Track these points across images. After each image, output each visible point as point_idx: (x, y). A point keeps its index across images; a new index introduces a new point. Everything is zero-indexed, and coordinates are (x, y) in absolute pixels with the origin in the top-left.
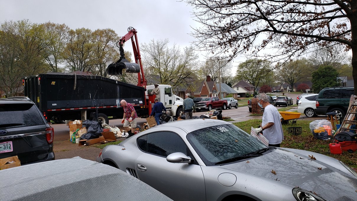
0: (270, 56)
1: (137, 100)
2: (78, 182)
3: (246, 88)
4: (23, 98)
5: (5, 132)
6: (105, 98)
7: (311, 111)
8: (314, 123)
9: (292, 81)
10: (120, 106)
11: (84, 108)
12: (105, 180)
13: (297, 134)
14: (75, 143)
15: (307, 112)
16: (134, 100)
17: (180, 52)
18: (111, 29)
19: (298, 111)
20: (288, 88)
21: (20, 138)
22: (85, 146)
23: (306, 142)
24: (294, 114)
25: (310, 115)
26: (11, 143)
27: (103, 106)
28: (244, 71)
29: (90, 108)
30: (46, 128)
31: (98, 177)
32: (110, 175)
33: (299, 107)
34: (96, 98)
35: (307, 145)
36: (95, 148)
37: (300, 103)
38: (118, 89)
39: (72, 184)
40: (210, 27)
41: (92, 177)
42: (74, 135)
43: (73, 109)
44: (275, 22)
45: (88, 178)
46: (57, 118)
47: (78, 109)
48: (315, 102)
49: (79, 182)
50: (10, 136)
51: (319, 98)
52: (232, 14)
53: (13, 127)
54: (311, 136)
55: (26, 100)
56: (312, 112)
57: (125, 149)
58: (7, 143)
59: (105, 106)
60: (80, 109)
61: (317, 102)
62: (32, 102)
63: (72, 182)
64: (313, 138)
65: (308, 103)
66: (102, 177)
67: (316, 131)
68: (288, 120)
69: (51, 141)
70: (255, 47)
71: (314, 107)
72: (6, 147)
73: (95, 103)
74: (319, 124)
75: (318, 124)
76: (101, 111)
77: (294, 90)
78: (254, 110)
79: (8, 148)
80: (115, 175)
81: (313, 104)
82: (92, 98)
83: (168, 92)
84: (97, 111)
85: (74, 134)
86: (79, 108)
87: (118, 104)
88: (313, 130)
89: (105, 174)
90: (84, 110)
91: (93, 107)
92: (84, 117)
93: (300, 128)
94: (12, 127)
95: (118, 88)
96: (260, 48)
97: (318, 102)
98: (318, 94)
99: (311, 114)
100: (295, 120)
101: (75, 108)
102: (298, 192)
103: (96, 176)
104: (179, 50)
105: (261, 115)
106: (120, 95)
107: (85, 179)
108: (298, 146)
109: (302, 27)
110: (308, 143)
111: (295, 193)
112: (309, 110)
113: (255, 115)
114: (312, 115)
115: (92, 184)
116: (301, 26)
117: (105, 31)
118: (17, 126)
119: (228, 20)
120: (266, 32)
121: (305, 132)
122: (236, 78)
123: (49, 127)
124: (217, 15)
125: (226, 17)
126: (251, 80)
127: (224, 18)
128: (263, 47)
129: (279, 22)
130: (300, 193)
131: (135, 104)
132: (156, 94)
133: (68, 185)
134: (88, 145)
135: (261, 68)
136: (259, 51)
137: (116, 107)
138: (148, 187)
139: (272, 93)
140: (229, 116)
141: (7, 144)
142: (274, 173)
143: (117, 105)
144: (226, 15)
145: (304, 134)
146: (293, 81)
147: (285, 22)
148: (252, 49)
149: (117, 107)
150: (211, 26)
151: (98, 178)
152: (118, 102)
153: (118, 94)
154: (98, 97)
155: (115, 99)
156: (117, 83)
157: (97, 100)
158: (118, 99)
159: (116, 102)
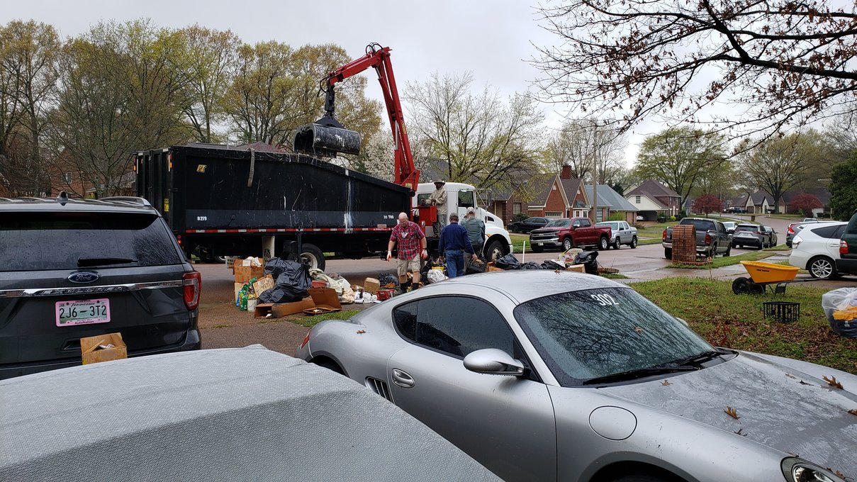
0: (728, 122)
1: (392, 217)
2: (259, 406)
3: (659, 200)
4: (135, 200)
5: (94, 277)
6: (319, 210)
7: (826, 263)
8: (833, 294)
9: (778, 185)
10: (352, 229)
11: (269, 230)
12: (322, 404)
13: (788, 319)
14: (247, 310)
15: (815, 267)
16: (386, 217)
17: (501, 104)
18: (338, 46)
19: (790, 262)
20: (766, 203)
21: (126, 292)
22: (269, 318)
23: (810, 341)
24: (780, 268)
25: (822, 273)
26: (106, 302)
27: (313, 228)
28: (656, 158)
29: (283, 230)
30: (185, 272)
31: (307, 398)
32: (333, 395)
33: (794, 253)
34: (299, 207)
35: (812, 349)
36: (291, 324)
37: (798, 244)
38: (350, 188)
39: (245, 410)
40: (578, 45)
41: (292, 396)
42: (244, 291)
43: (245, 231)
44: (744, 37)
45: (284, 397)
46: (207, 250)
47: (256, 230)
48: (838, 241)
49: (263, 407)
50: (106, 288)
51: (850, 232)
52: (636, 15)
53: (112, 266)
54: (825, 328)
55: (142, 205)
56: (828, 266)
57: (364, 332)
58: (98, 302)
59: (317, 228)
60: (260, 230)
61: (844, 242)
62: (153, 212)
63: (246, 405)
64: (830, 332)
65: (820, 245)
66: (314, 397)
67: (837, 315)
68: (764, 285)
69: (194, 303)
70: (691, 100)
71: (836, 255)
72: (96, 311)
73: (296, 219)
74: (848, 297)
75: (845, 299)
76: (309, 238)
77: (782, 209)
78: (678, 253)
79: (100, 313)
80: (346, 394)
81: (832, 248)
82: (289, 208)
83: (465, 201)
84: (299, 239)
85: (244, 289)
86: (258, 228)
87: (348, 224)
88: (831, 311)
89: (323, 390)
90: (268, 235)
91: (290, 227)
92: (269, 251)
93: (796, 304)
94: (109, 266)
95: (349, 186)
96: (702, 102)
97: (847, 243)
98: (847, 223)
99: (823, 270)
100: (783, 285)
101: (250, 228)
102: (798, 467)
103: (301, 395)
104: (498, 100)
105: (694, 268)
106: (354, 203)
107: (276, 399)
108: (790, 350)
109: (816, 50)
110: (816, 344)
111: (786, 469)
112: (821, 262)
113: (679, 267)
114: (826, 273)
115: (292, 414)
116: (815, 48)
117: (324, 50)
118: (121, 265)
119: (625, 29)
120: (720, 63)
121: (809, 315)
122: (635, 173)
123: (190, 272)
124: (599, 16)
125: (622, 21)
126: (672, 179)
127: (616, 25)
128: (711, 99)
129: (756, 36)
130: (801, 470)
131: (388, 227)
132: (439, 204)
133: (236, 411)
134: (275, 318)
135: (700, 150)
136: (700, 108)
137: (343, 231)
138: (424, 429)
139: (723, 215)
140: (616, 266)
141: (98, 305)
142: (732, 415)
143: (344, 227)
144: (620, 17)
145: (804, 321)
146: (780, 187)
147: (773, 38)
148: (681, 102)
149: (346, 232)
150: (581, 43)
151: (305, 399)
152: (348, 219)
153: (349, 202)
154: (303, 206)
155: (341, 212)
156: (348, 175)
157: (301, 212)
158: (349, 214)
159: (344, 219)
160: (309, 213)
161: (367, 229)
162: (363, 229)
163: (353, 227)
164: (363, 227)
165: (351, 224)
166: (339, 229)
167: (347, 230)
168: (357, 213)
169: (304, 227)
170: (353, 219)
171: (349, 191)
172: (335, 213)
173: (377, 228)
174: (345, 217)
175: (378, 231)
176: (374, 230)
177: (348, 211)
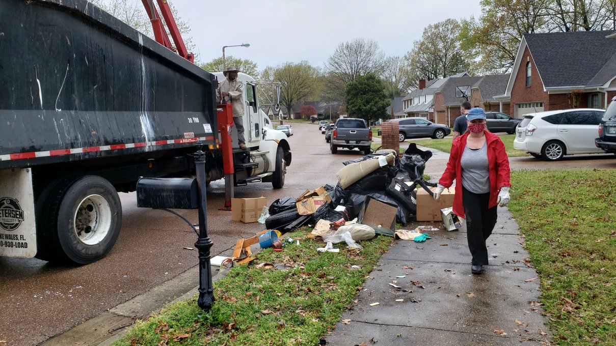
6: (101, 109)
9: (289, 100)
10: (154, 143)
11: (17, 156)
15: (548, 150)
16: (190, 120)
20: (281, 112)
25: (554, 155)
27: (98, 144)
29: (46, 154)
34: (68, 105)
37: (533, 131)
38: (144, 69)
56: (559, 149)
65: (551, 130)
73: (67, 130)
77: (292, 116)
82: (49, 105)
95: (143, 65)
106: (151, 96)
112: (553, 146)
114: (557, 155)
131: (196, 136)
137: (143, 148)
143: (144, 139)
152: (145, 124)
153: (145, 94)
154: (74, 101)
155: (135, 113)
156: (142, 45)
157: (73, 112)
158: (145, 115)
159: (141, 125)
160: (88, 116)
161: (172, 142)
162: (169, 142)
163: (155, 140)
164: (167, 138)
165: (152, 135)
166: (139, 144)
167: (149, 145)
168: (156, 113)
169: (84, 145)
170: (153, 126)
171: (143, 74)
172: (127, 114)
173: (184, 138)
174: (141, 121)
175: (185, 143)
176: (181, 142)
177: (144, 111)
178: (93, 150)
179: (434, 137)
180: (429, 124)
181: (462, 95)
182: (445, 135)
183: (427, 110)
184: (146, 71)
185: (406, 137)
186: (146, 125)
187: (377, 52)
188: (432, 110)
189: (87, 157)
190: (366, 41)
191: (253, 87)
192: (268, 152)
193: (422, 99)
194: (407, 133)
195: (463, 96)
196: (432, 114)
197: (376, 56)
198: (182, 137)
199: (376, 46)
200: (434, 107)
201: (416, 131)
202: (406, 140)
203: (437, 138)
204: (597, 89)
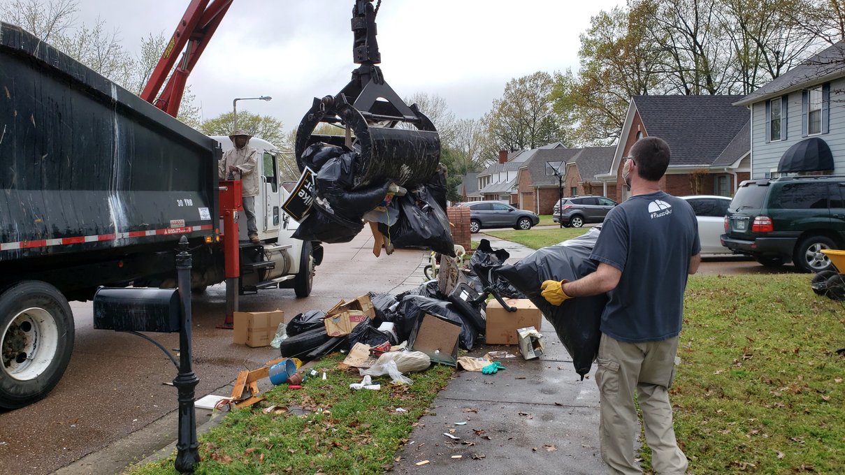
10: (126, 235)
16: (180, 203)
27: (44, 238)
38: (117, 132)
87: (119, 223)
95: (116, 127)
106: (126, 170)
131: (187, 225)
137: (111, 241)
143: (112, 230)
149: (116, 244)
152: (116, 208)
153: (117, 166)
154: (12, 176)
155: (102, 192)
156: (116, 99)
157: (8, 192)
158: (116, 196)
159: (109, 209)
160: (31, 196)
161: (153, 233)
162: (148, 233)
163: (127, 230)
164: (145, 228)
165: (125, 223)
166: (104, 237)
167: (120, 238)
168: (132, 194)
169: (23, 237)
170: (126, 211)
171: (116, 140)
172: (89, 195)
173: (170, 228)
174: (110, 204)
175: (171, 235)
176: (166, 233)
177: (115, 189)
178: (36, 244)
179: (517, 227)
180: (511, 210)
181: (554, 173)
182: (532, 225)
183: (510, 191)
184: (120, 135)
185: (481, 227)
186: (116, 210)
187: (445, 113)
188: (516, 192)
189: (26, 255)
190: (430, 98)
191: (274, 158)
192: (291, 247)
193: (503, 176)
194: (482, 221)
195: (556, 175)
196: (515, 196)
197: (443, 118)
198: (167, 226)
199: (443, 105)
200: (518, 187)
201: (494, 219)
202: (481, 231)
203: (521, 229)
204: (724, 169)
